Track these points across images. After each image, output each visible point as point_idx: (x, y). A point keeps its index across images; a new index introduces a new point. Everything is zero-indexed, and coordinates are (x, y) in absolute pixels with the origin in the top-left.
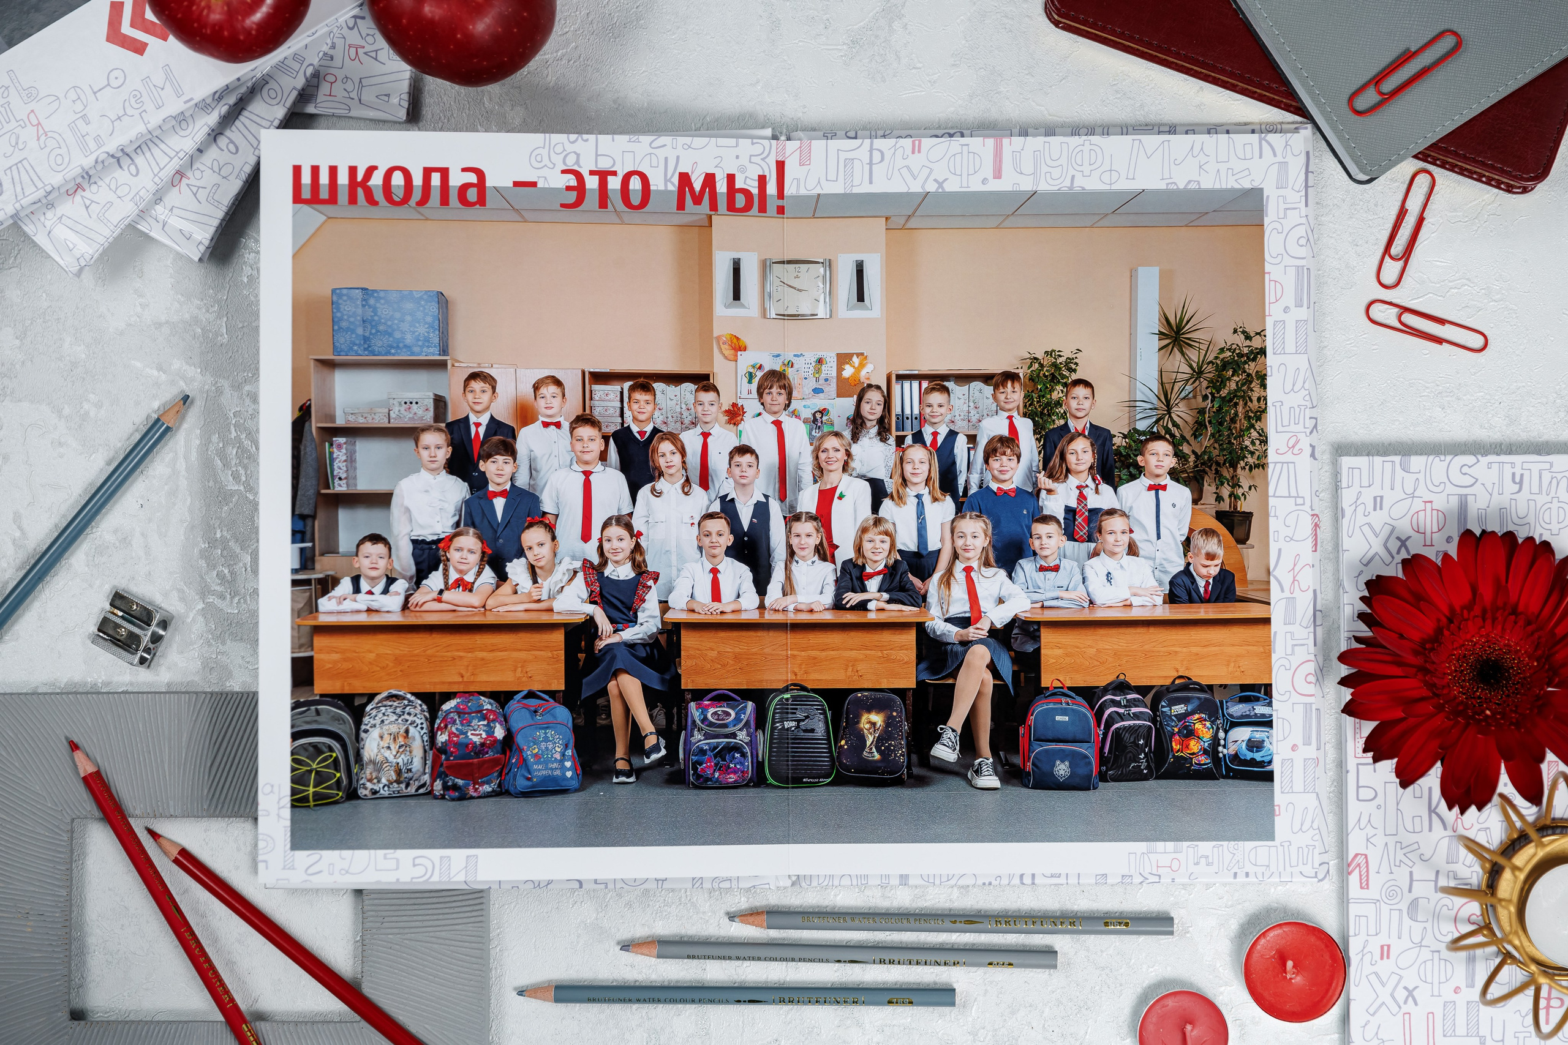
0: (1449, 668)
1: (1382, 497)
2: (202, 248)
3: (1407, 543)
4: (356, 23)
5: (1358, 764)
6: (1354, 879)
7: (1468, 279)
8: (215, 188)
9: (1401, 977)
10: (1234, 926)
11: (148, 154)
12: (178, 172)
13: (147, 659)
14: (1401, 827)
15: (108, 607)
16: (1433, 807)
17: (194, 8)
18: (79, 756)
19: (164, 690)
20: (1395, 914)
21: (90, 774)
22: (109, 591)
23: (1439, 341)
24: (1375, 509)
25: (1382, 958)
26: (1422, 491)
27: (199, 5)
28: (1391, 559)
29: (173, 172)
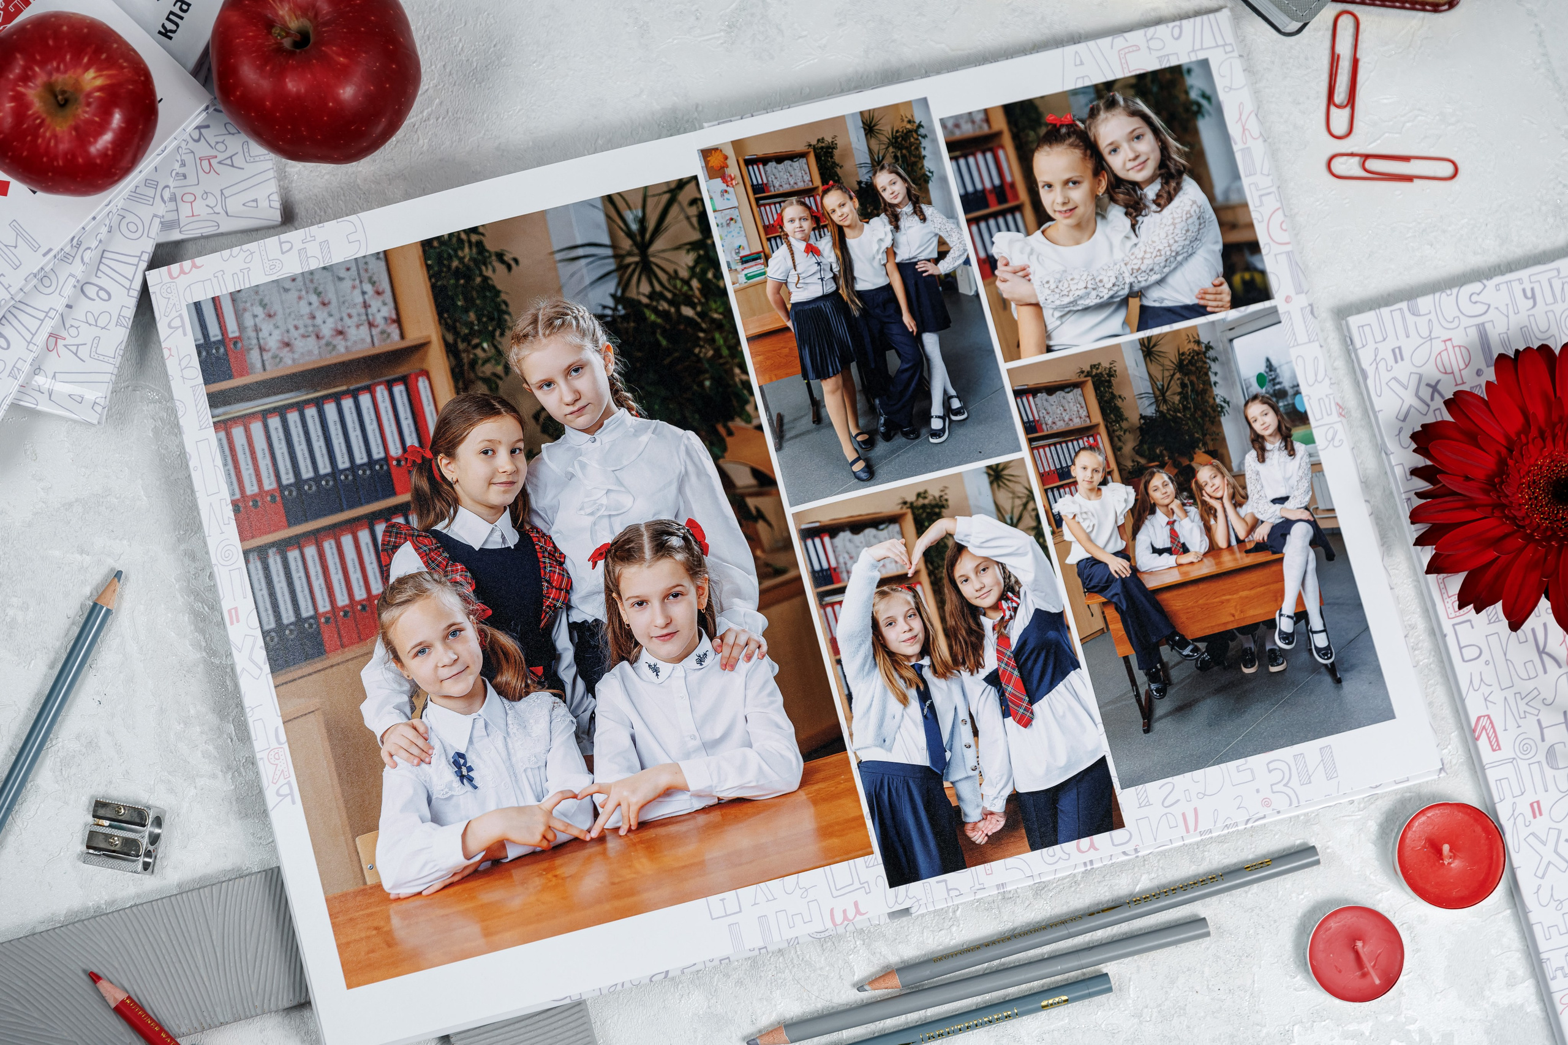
0: (1523, 497)
1: (1400, 348)
2: (99, 409)
3: (1439, 387)
4: (201, 134)
5: (1454, 625)
6: (1483, 743)
7: (1420, 110)
8: (96, 341)
9: (1560, 831)
10: (1373, 826)
11: (15, 322)
12: (51, 335)
13: (149, 864)
14: (1515, 678)
15: (90, 819)
16: (1541, 648)
17: (40, 141)
18: (103, 985)
19: (175, 892)
20: (1535, 767)
21: (123, 1002)
22: (87, 803)
23: (1409, 178)
24: (1396, 362)
25: (1535, 817)
26: (1437, 331)
27: (44, 137)
28: (1426, 408)
29: (46, 335)
